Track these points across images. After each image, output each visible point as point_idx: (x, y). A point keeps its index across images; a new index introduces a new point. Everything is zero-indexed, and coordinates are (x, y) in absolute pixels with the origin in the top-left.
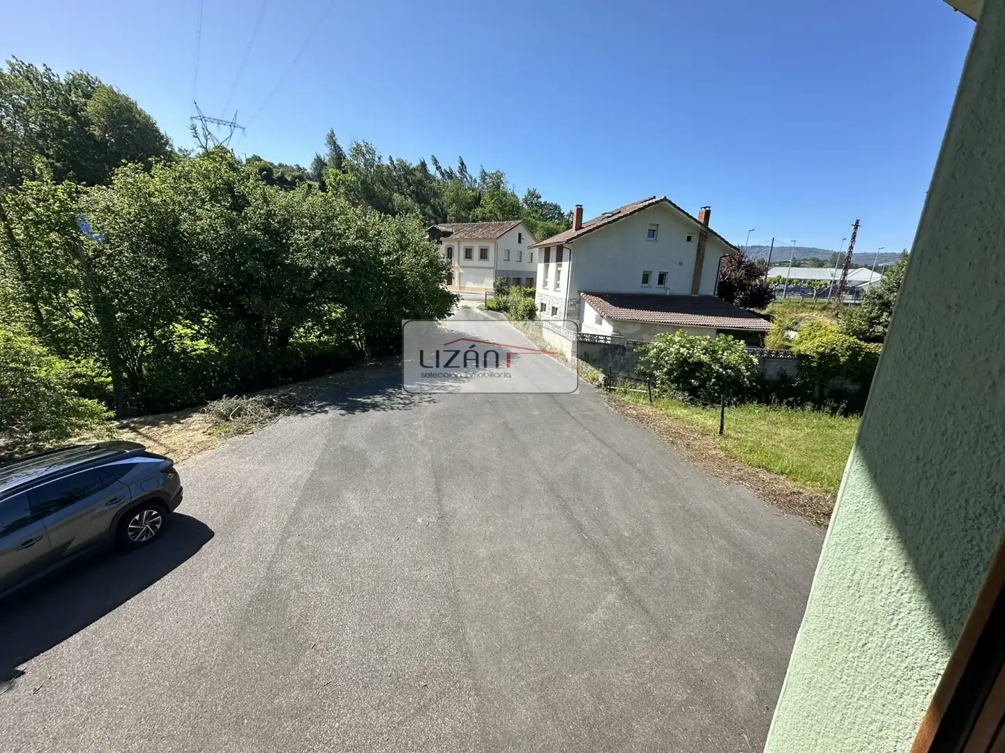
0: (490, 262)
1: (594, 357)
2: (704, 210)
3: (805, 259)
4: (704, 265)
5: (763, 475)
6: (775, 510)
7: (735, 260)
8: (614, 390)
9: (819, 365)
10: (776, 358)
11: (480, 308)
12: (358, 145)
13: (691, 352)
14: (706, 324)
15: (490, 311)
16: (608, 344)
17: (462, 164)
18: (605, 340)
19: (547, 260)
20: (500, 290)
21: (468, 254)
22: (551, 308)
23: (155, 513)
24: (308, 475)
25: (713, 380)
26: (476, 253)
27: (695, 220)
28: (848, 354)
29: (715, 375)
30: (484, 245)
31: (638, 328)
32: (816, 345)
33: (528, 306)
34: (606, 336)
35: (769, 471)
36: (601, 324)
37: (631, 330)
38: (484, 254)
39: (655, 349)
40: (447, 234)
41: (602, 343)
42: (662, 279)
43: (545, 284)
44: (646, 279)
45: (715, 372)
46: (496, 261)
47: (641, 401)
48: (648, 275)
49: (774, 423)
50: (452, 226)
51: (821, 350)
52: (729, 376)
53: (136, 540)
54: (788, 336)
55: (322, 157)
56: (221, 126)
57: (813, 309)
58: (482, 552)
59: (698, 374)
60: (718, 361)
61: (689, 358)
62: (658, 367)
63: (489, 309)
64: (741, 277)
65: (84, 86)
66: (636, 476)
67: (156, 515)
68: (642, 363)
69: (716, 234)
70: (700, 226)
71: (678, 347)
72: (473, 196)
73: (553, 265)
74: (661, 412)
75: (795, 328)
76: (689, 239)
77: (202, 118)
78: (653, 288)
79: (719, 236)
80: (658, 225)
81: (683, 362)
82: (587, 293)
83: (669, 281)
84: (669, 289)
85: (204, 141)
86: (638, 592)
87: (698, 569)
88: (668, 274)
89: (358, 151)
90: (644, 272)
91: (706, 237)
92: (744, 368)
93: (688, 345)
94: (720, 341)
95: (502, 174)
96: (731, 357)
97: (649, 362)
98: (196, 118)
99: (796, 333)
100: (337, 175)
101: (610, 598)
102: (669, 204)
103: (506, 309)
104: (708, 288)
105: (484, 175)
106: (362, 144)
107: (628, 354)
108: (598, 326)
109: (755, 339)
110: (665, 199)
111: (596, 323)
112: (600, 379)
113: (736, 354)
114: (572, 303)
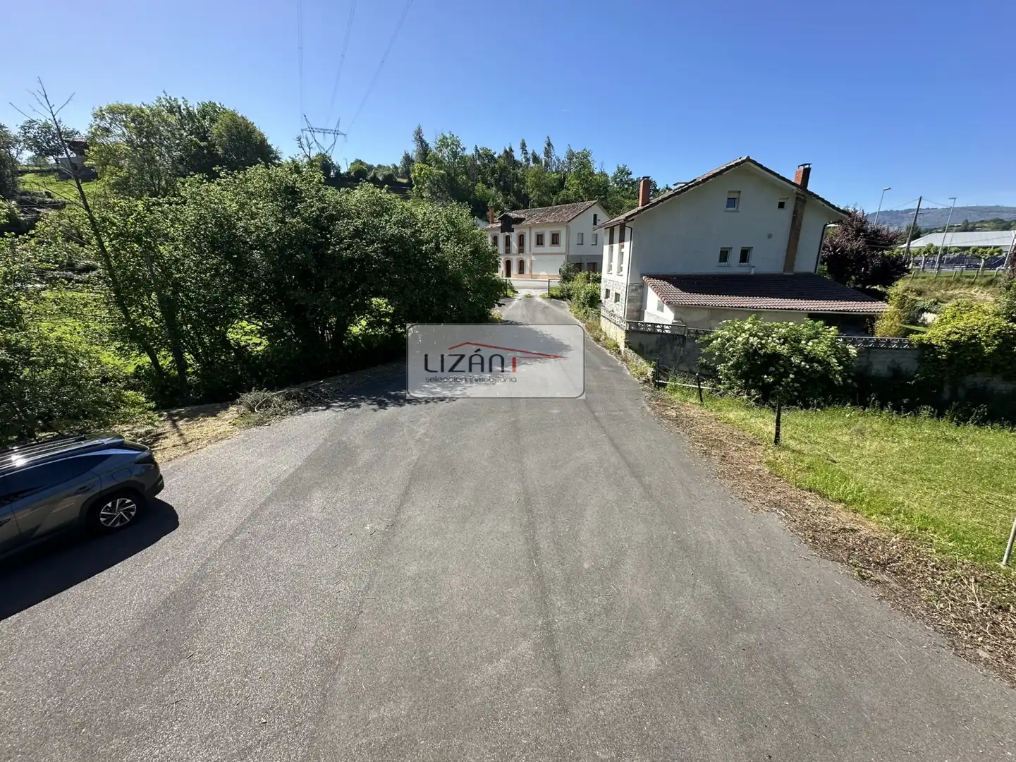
0: (562, 248)
1: (650, 348)
2: (802, 168)
3: (982, 221)
4: (801, 235)
5: (812, 502)
6: (805, 550)
7: (853, 228)
8: (664, 385)
9: (950, 357)
10: (887, 348)
11: (543, 297)
12: (445, 138)
13: (763, 342)
14: (794, 307)
15: (552, 300)
16: (666, 334)
17: (549, 144)
18: (663, 329)
19: (611, 242)
20: (566, 278)
21: (540, 241)
22: (614, 295)
23: (128, 501)
24: (292, 470)
25: (791, 376)
26: (547, 239)
27: (789, 182)
28: (996, 342)
29: (795, 369)
30: (555, 230)
31: (705, 314)
32: (947, 331)
33: (589, 293)
34: (663, 325)
35: (824, 496)
36: (662, 311)
37: (695, 317)
38: (555, 240)
39: (719, 339)
40: (519, 221)
41: (659, 333)
42: (745, 256)
43: (610, 268)
44: (724, 256)
45: (795, 367)
46: (568, 246)
47: (691, 400)
48: (727, 251)
49: (861, 432)
50: (526, 212)
51: (954, 337)
52: (815, 371)
53: (109, 525)
54: (924, 320)
55: (410, 155)
56: (326, 134)
57: (972, 284)
58: (412, 569)
59: (772, 369)
60: (800, 352)
61: (760, 349)
62: (722, 360)
63: (552, 297)
64: (858, 248)
65: (210, 112)
66: (637, 492)
67: (130, 504)
68: (704, 356)
69: (817, 197)
70: (795, 188)
71: (747, 336)
72: (557, 179)
73: (616, 246)
74: (710, 415)
75: (934, 309)
76: (781, 205)
77: (311, 130)
78: (734, 266)
79: (823, 200)
80: (740, 192)
81: (751, 354)
82: (650, 276)
83: (754, 258)
84: (754, 267)
85: (307, 149)
86: (560, 644)
87: (654, 623)
88: (754, 250)
89: (444, 143)
90: (722, 248)
91: (805, 201)
92: (834, 360)
93: (761, 334)
94: (805, 328)
95: (589, 152)
96: (820, 348)
97: (711, 354)
98: (306, 130)
99: (935, 315)
100: (421, 170)
101: (524, 646)
102: (752, 165)
103: (569, 297)
104: (807, 262)
105: (571, 156)
106: (448, 136)
107: (688, 345)
108: (659, 314)
109: (857, 325)
110: (748, 159)
111: (658, 309)
112: (648, 374)
113: (822, 343)
114: (634, 288)
